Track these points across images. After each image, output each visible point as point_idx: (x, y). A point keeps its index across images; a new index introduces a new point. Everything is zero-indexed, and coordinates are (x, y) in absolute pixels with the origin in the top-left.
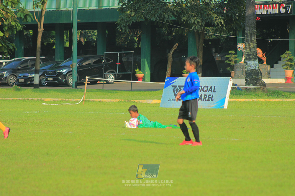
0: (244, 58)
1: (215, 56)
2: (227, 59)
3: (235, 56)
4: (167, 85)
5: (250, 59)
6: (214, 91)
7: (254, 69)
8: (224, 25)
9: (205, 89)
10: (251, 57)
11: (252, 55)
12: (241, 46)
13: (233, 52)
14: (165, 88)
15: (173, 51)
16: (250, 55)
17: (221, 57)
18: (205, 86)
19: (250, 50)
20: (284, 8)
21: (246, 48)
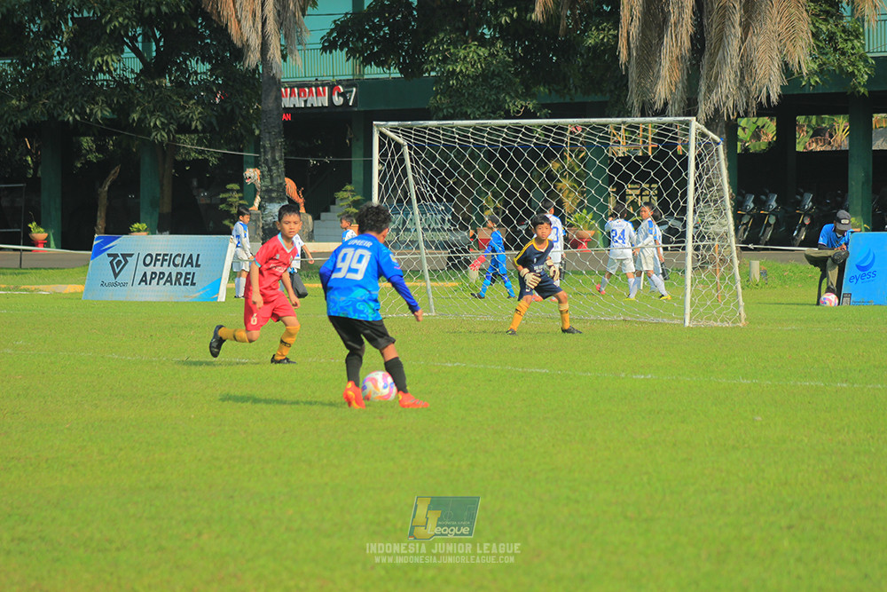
0: (258, 199)
1: (199, 195)
2: (224, 201)
3: (241, 195)
4: (99, 252)
5: (271, 200)
6: (198, 266)
8: (217, 129)
9: (178, 260)
10: (274, 195)
11: (275, 191)
12: (252, 174)
13: (236, 187)
14: (93, 258)
15: (108, 183)
16: (271, 191)
17: (210, 197)
18: (179, 255)
19: (272, 181)
20: (339, 94)
21: (263, 177)
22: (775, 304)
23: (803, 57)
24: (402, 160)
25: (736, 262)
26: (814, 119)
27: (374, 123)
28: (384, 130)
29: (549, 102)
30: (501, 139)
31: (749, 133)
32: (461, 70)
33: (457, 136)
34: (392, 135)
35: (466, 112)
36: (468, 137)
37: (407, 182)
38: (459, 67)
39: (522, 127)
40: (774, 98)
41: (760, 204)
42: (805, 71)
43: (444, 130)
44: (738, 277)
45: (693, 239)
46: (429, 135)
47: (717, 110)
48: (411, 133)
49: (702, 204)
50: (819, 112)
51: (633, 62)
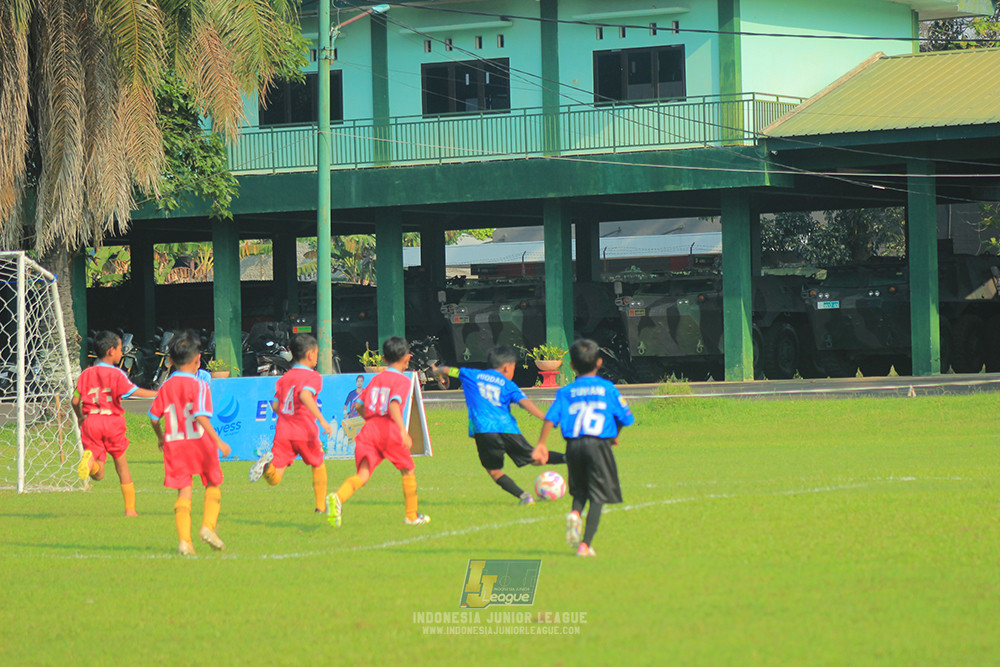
23: (156, 180)
26: (176, 246)
31: (101, 262)
40: (123, 226)
42: (158, 193)
45: (26, 392)
47: (58, 240)
49: (34, 351)
50: (182, 238)
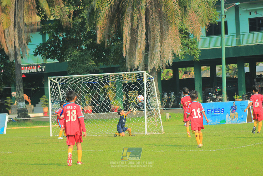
2: (6, 102)
3: (11, 100)
5: (20, 101)
7: (23, 108)
11: (21, 99)
12: (14, 94)
13: (9, 98)
16: (20, 99)
17: (2, 101)
19: (20, 96)
20: (40, 68)
21: (17, 95)
22: (173, 126)
23: (179, 51)
24: (57, 88)
25: (160, 114)
26: (184, 69)
27: (48, 77)
28: (52, 79)
29: (103, 67)
30: (87, 80)
31: (165, 74)
32: (76, 59)
33: (74, 80)
34: (54, 81)
35: (78, 72)
36: (77, 80)
37: (59, 95)
38: (75, 58)
39: (93, 76)
40: (171, 64)
41: (169, 95)
42: (180, 55)
43: (69, 78)
44: (161, 119)
45: (147, 108)
46: (65, 80)
47: (154, 68)
48: (60, 80)
49: (149, 97)
50: (186, 67)
51: (127, 55)
